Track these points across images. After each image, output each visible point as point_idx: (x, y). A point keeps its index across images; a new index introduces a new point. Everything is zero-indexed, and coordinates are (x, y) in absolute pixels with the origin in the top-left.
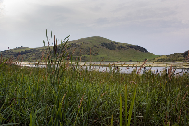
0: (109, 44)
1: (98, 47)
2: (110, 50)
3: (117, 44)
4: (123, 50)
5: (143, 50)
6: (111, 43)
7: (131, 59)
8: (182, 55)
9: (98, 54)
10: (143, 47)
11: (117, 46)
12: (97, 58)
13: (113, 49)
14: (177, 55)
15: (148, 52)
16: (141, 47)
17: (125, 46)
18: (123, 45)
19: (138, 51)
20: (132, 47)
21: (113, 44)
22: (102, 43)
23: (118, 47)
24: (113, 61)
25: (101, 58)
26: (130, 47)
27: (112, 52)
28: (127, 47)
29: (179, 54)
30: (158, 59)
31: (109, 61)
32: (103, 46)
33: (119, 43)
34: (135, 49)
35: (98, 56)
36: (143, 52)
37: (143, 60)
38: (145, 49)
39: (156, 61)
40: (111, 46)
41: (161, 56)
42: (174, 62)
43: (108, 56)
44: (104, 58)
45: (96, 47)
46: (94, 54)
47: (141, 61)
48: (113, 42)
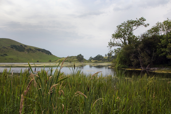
0: (19, 46)
1: (7, 49)
2: (19, 52)
3: (26, 46)
4: (31, 52)
5: (48, 53)
6: (21, 45)
7: (38, 60)
8: (76, 58)
9: (6, 55)
10: (48, 51)
11: (26, 48)
12: (6, 59)
13: (22, 51)
14: (73, 58)
15: (52, 54)
16: (47, 50)
17: (33, 49)
18: (31, 48)
19: (44, 54)
20: (39, 50)
21: (23, 46)
22: (11, 45)
23: (27, 50)
24: (21, 62)
25: (10, 59)
26: (38, 50)
27: (22, 53)
28: (35, 50)
29: (74, 57)
30: (60, 61)
31: (18, 62)
32: (12, 47)
33: (28, 46)
34: (42, 52)
35: (6, 57)
36: (48, 54)
37: (48, 61)
38: (50, 52)
39: (58, 61)
40: (20, 48)
41: (61, 58)
42: (70, 62)
43: (17, 57)
44: (12, 59)
45: (4, 48)
46: (2, 55)
47: (47, 62)
48: (22, 45)
